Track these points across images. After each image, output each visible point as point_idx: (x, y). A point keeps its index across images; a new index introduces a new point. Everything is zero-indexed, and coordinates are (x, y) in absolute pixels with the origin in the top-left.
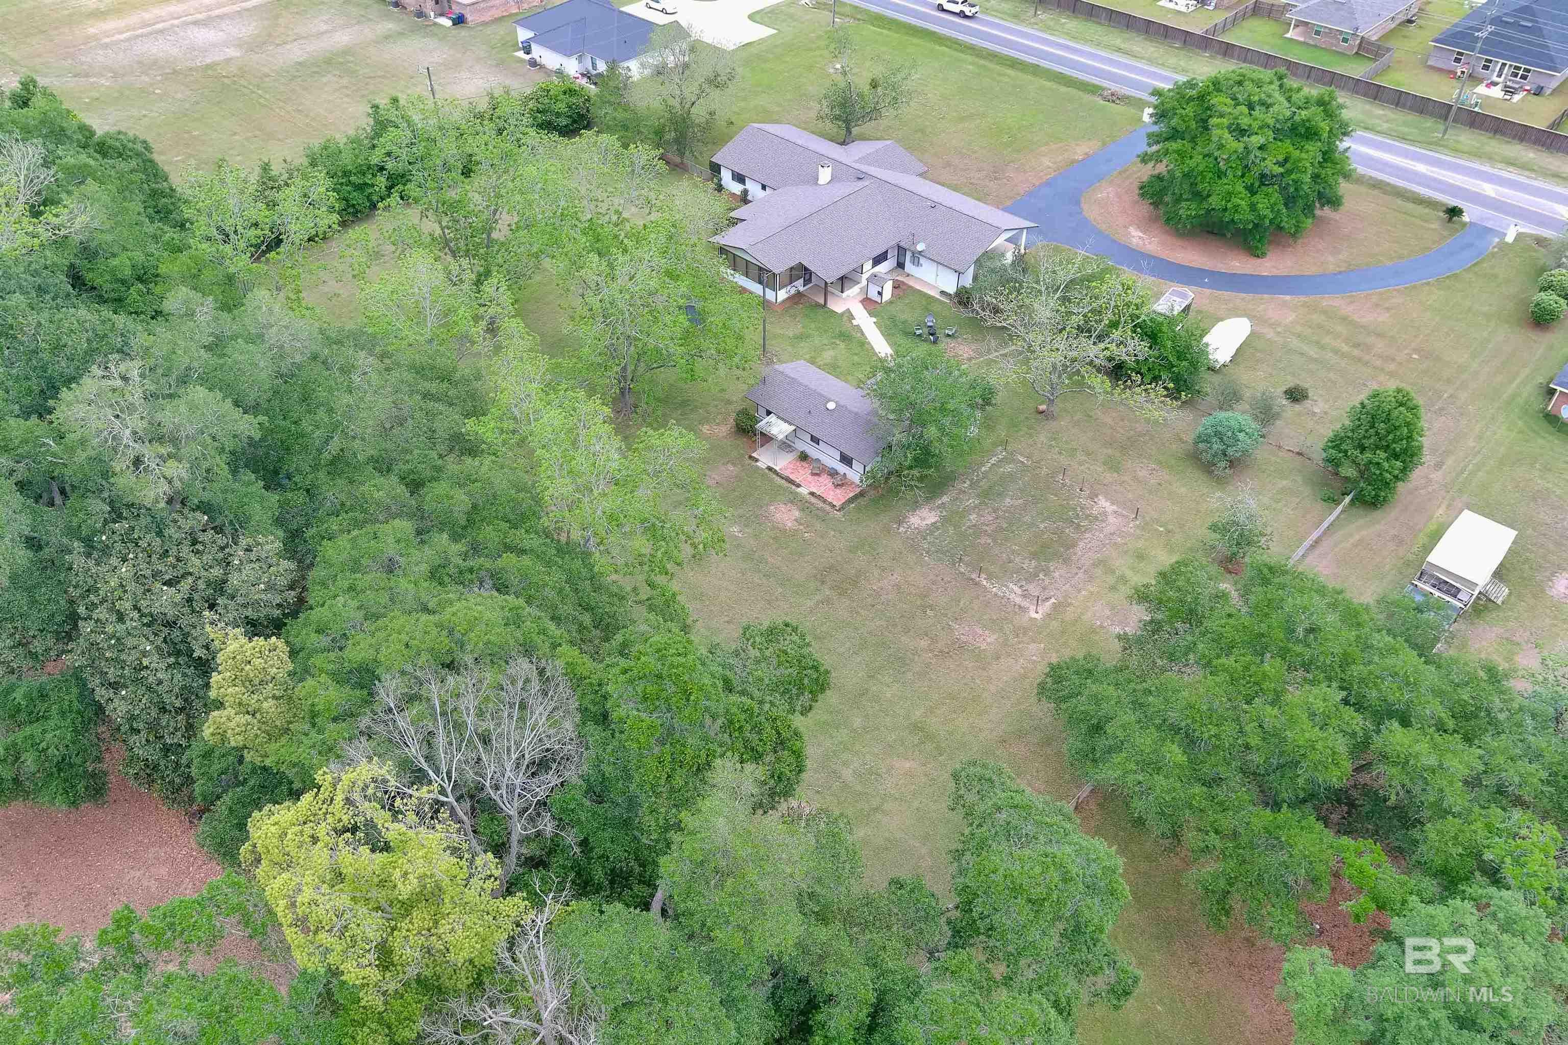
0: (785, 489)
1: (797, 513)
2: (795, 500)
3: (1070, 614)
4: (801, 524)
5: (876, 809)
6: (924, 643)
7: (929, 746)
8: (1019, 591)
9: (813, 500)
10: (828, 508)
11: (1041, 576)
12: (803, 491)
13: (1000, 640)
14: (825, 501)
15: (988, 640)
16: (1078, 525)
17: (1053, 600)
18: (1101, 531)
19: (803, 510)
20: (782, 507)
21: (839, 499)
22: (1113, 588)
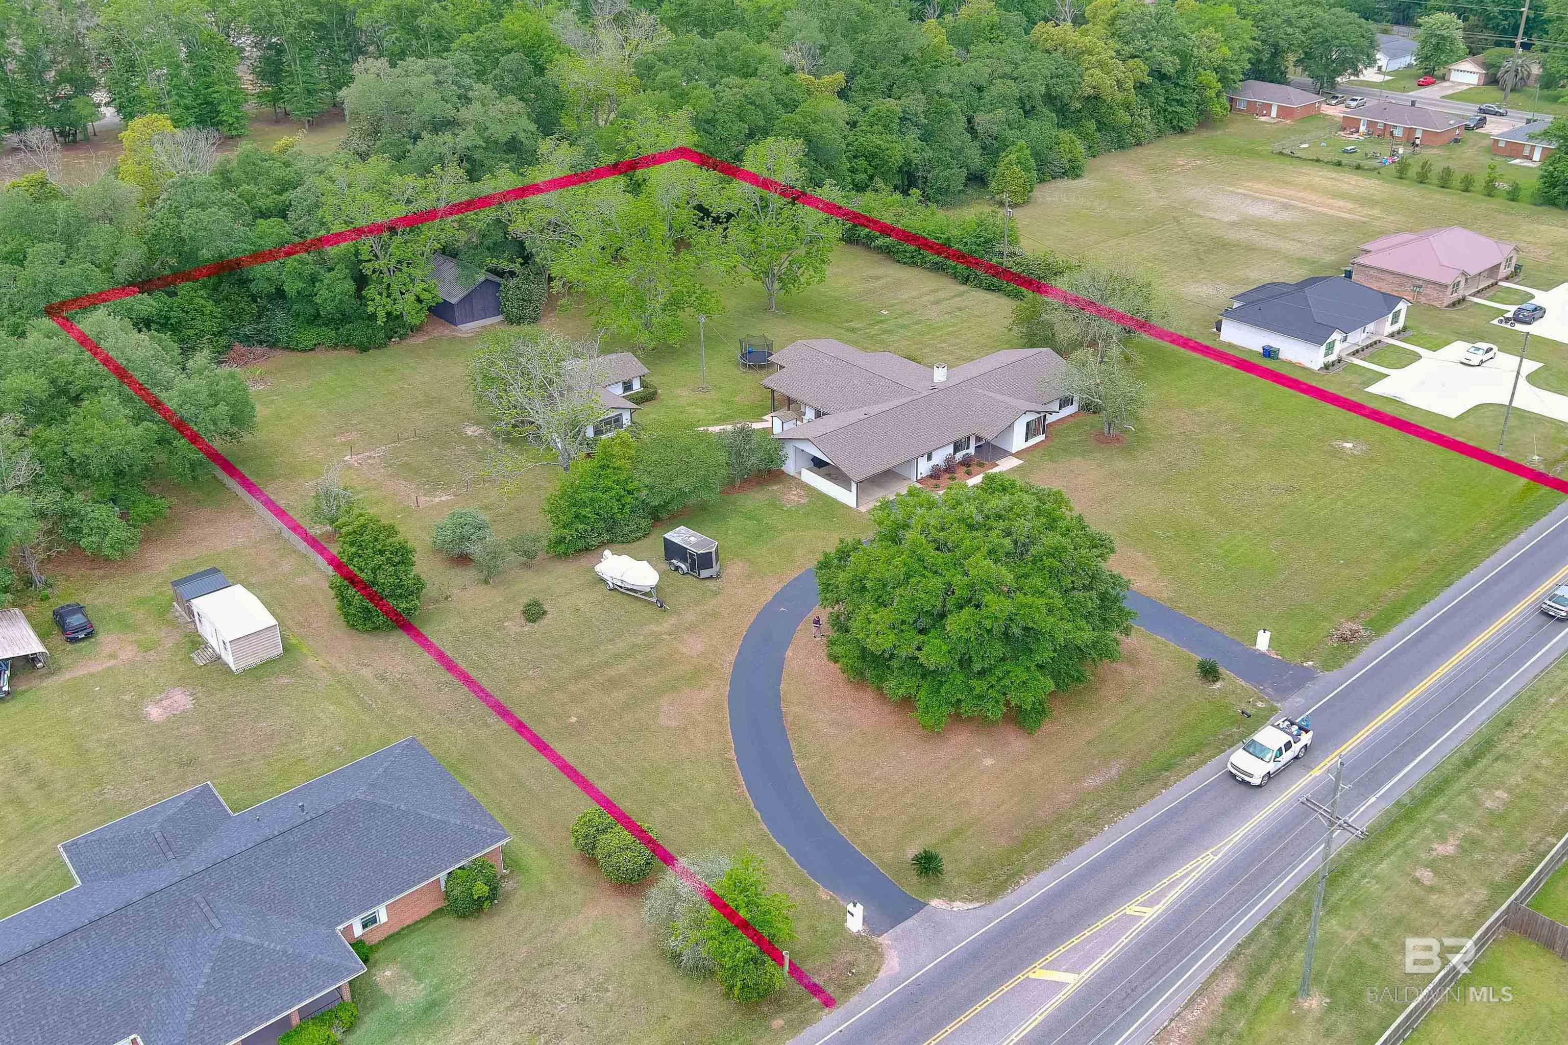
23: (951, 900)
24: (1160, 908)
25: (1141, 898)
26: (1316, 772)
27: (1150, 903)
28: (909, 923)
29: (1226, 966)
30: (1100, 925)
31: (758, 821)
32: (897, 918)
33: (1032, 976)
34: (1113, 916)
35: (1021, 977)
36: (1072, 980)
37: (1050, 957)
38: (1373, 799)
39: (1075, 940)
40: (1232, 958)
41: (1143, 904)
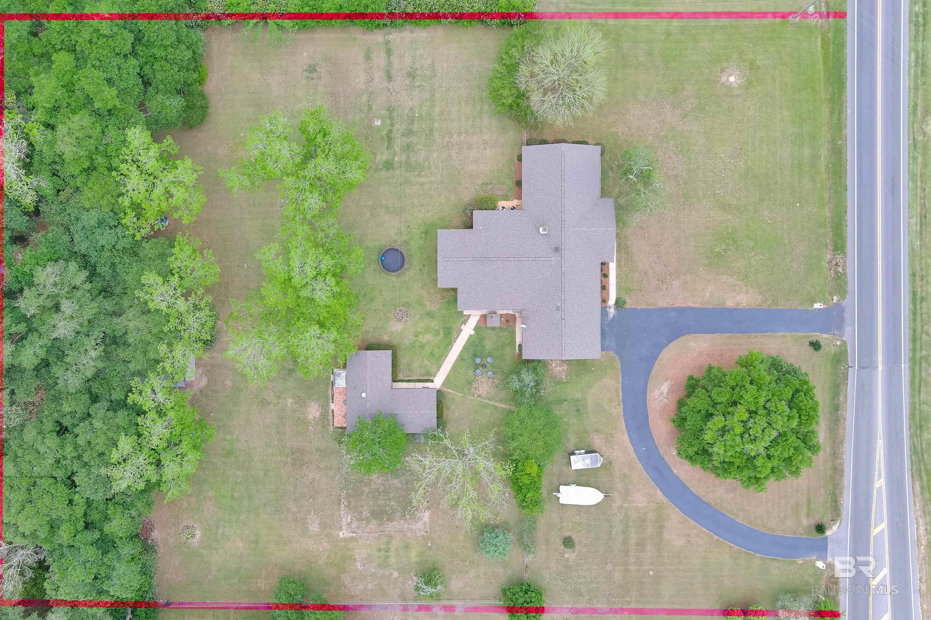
0: (328, 398)
1: (318, 415)
2: (325, 408)
3: (351, 545)
4: (314, 421)
5: (215, 549)
6: (294, 510)
7: (253, 545)
8: (349, 520)
9: (331, 414)
10: (331, 422)
11: (364, 523)
12: (332, 406)
13: (318, 533)
14: (333, 419)
15: (314, 528)
16: (405, 515)
17: (354, 535)
18: (409, 525)
19: (322, 416)
20: (316, 406)
21: (339, 423)
22: (380, 550)
23: (831, 528)
24: (883, 476)
25: (876, 478)
26: (880, 368)
27: (879, 478)
28: (829, 547)
29: (913, 480)
30: (874, 499)
31: (754, 555)
32: (825, 550)
33: (874, 534)
34: (875, 492)
35: (872, 537)
36: (884, 526)
37: (873, 524)
38: (903, 365)
39: (873, 511)
40: (912, 477)
41: (878, 480)
